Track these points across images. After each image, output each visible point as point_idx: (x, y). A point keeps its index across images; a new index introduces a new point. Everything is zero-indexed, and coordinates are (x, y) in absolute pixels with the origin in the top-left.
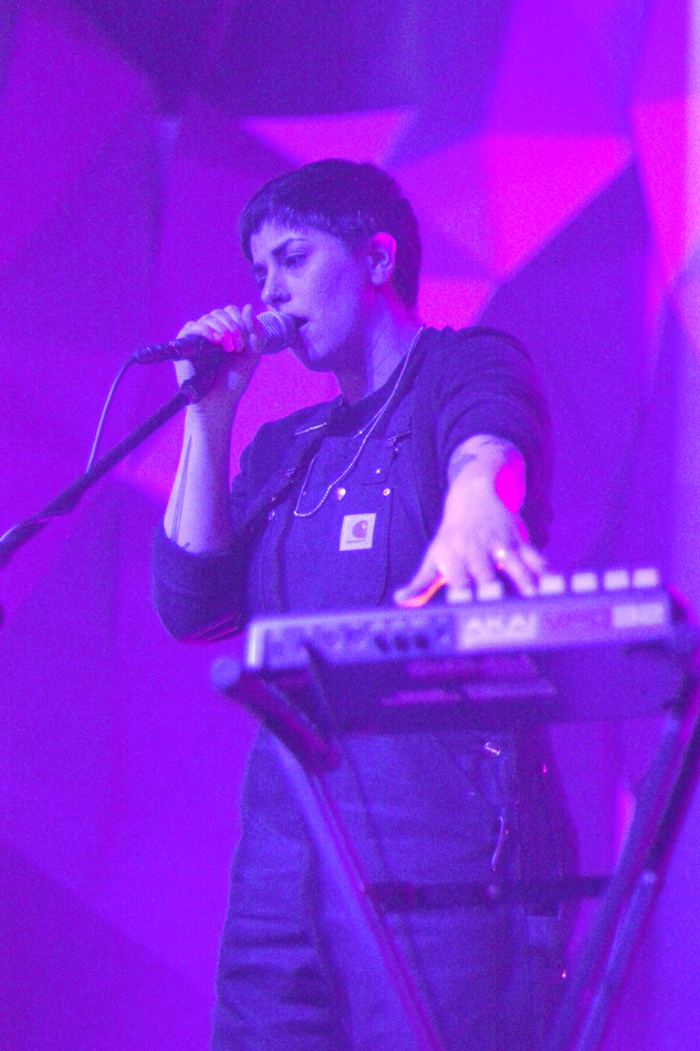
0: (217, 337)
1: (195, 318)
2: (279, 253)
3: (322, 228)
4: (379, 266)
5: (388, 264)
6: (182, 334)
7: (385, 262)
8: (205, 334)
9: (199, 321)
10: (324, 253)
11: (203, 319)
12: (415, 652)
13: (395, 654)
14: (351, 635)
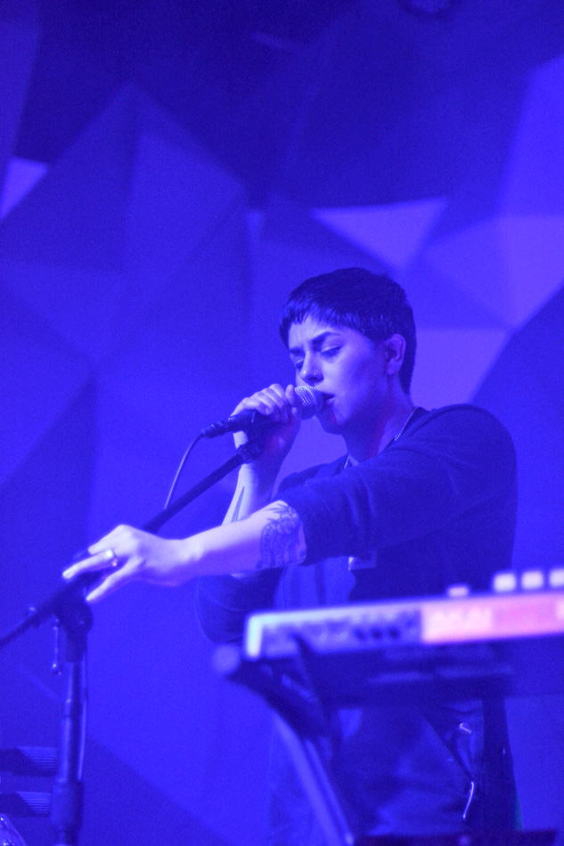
0: (268, 412)
1: (249, 394)
2: (317, 344)
3: (352, 326)
4: (392, 360)
5: (400, 358)
6: (239, 408)
7: (397, 357)
8: (259, 409)
9: (252, 397)
10: (352, 346)
11: (256, 395)
12: (387, 641)
13: (371, 643)
14: (334, 627)
